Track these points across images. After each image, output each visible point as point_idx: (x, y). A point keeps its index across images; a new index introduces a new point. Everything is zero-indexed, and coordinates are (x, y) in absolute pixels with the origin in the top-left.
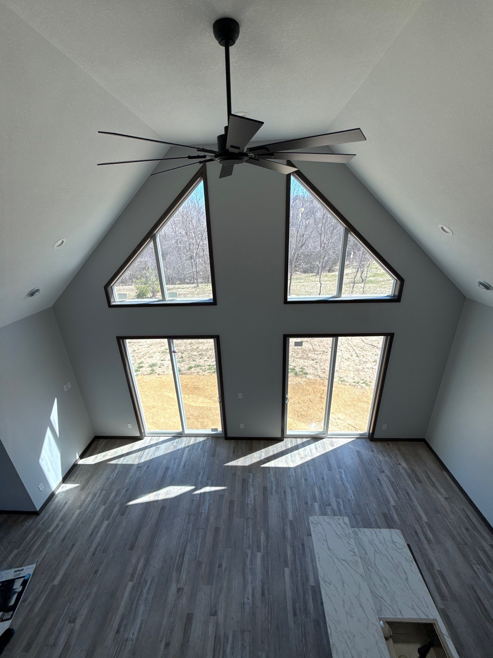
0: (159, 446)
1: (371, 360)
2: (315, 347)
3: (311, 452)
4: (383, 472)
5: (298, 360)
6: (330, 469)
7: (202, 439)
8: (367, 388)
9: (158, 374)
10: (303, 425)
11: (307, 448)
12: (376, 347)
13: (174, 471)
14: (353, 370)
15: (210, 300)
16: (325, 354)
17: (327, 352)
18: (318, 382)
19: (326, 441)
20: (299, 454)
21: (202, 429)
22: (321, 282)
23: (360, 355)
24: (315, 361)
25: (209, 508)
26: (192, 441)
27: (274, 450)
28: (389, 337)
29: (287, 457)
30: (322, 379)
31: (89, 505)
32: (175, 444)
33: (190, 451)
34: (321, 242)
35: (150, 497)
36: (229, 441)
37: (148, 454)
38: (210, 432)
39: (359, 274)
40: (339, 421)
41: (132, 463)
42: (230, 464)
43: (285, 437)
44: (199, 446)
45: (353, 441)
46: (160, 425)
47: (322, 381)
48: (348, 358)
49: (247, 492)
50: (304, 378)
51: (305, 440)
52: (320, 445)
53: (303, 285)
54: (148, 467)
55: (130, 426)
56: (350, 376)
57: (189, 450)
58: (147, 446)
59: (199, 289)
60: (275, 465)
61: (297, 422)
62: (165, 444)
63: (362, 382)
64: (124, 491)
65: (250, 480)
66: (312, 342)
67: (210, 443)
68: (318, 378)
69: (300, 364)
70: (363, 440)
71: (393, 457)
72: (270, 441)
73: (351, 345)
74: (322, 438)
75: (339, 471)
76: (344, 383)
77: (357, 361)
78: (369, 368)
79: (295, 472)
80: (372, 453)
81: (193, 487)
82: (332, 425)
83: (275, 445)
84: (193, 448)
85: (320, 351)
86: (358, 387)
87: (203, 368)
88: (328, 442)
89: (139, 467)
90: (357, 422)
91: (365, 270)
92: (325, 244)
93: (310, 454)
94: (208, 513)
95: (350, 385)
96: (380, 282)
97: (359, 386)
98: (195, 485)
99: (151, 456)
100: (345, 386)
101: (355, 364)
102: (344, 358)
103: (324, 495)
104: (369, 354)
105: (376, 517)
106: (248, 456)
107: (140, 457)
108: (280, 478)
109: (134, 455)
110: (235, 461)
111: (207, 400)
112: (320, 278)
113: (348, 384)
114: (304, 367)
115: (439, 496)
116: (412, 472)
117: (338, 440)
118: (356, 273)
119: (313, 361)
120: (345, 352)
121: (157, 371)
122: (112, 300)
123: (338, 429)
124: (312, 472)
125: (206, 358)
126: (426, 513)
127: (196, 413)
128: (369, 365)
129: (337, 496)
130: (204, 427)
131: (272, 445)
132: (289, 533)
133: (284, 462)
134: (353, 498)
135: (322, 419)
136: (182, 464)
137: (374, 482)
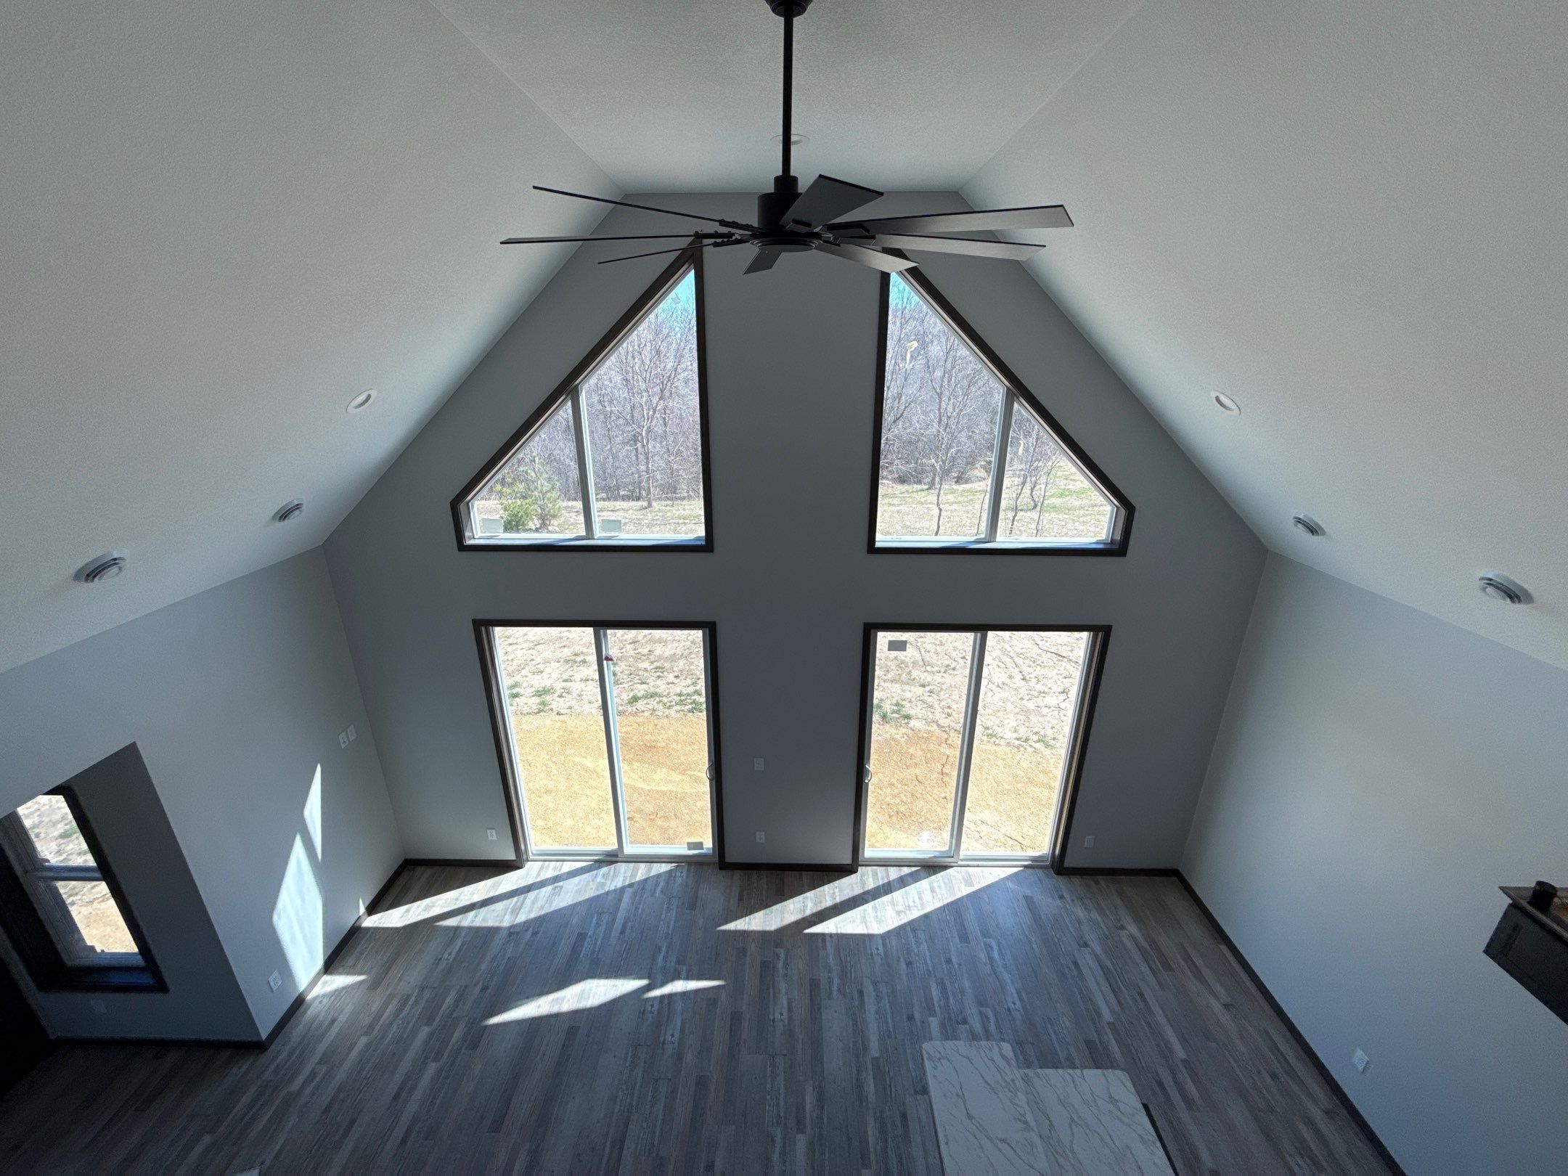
0: (561, 884)
1: (1055, 688)
2: (926, 656)
3: (920, 899)
4: (1086, 945)
5: (888, 684)
6: (964, 938)
7: (664, 868)
8: (1047, 752)
9: (558, 714)
10: (902, 838)
11: (912, 889)
12: (1065, 660)
13: (599, 943)
14: (1016, 711)
15: (698, 539)
16: (951, 672)
17: (954, 669)
18: (934, 738)
19: (956, 874)
20: (893, 903)
21: (663, 843)
22: (941, 506)
23: (1030, 675)
24: (928, 688)
25: (682, 1030)
26: (640, 872)
27: (834, 893)
28: (1100, 634)
29: (865, 910)
30: (944, 729)
31: (391, 1024)
32: (599, 879)
33: (635, 897)
34: (940, 413)
35: (539, 1006)
36: (729, 872)
37: (534, 901)
38: (684, 851)
39: (1027, 490)
40: (984, 828)
41: (496, 924)
42: (731, 926)
43: (860, 863)
44: (657, 885)
45: (1015, 874)
46: (563, 834)
47: (944, 734)
48: (1003, 684)
49: (771, 994)
50: (904, 728)
51: (906, 870)
52: (941, 882)
53: (898, 512)
54: (535, 933)
55: (492, 835)
56: (1008, 724)
57: (635, 894)
58: (532, 885)
59: (653, 514)
60: (837, 928)
61: (887, 830)
62: (577, 879)
63: (1035, 737)
64: (477, 990)
65: (780, 965)
66: (919, 644)
67: (684, 877)
68: (936, 727)
69: (893, 695)
70: (1040, 872)
71: (1107, 912)
72: (825, 873)
73: (1010, 654)
74: (946, 867)
75: (985, 944)
76: (994, 739)
77: (1023, 691)
78: (1050, 708)
79: (884, 945)
80: (1059, 902)
81: (643, 982)
82: (969, 836)
83: (837, 882)
84: (643, 889)
85: (938, 666)
86: (1025, 749)
87: (665, 700)
88: (959, 877)
89: (514, 933)
90: (1025, 830)
91: (1043, 480)
92: (949, 417)
93: (918, 902)
94: (681, 1040)
95: (1008, 744)
96: (1074, 509)
97: (1028, 747)
98: (649, 977)
99: (542, 907)
100: (997, 748)
101: (1019, 697)
102: (993, 683)
103: (951, 1000)
104: (1050, 674)
105: (1072, 1049)
106: (774, 908)
107: (516, 911)
108: (849, 959)
109: (499, 906)
110: (744, 919)
111: (675, 777)
112: (938, 496)
113: (1003, 742)
114: (904, 703)
115: (1212, 1001)
116: (1150, 945)
117: (982, 872)
118: (1020, 487)
119: (922, 689)
120: (997, 669)
121: (554, 706)
122: (467, 534)
123: (982, 848)
124: (924, 947)
125: (671, 677)
126: (1183, 1040)
127: (650, 808)
128: (1051, 700)
129: (981, 1002)
130: (670, 840)
131: (829, 882)
132: (870, 1088)
133: (858, 921)
134: (1018, 1004)
135: (944, 822)
136: (618, 925)
137: (1066, 970)
